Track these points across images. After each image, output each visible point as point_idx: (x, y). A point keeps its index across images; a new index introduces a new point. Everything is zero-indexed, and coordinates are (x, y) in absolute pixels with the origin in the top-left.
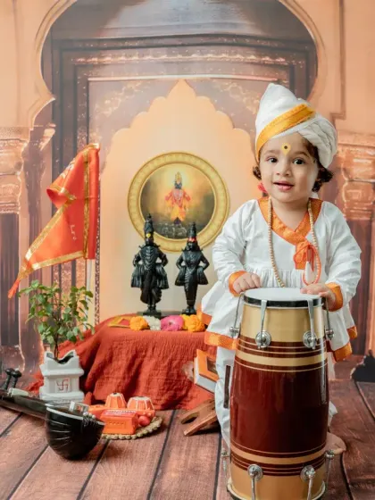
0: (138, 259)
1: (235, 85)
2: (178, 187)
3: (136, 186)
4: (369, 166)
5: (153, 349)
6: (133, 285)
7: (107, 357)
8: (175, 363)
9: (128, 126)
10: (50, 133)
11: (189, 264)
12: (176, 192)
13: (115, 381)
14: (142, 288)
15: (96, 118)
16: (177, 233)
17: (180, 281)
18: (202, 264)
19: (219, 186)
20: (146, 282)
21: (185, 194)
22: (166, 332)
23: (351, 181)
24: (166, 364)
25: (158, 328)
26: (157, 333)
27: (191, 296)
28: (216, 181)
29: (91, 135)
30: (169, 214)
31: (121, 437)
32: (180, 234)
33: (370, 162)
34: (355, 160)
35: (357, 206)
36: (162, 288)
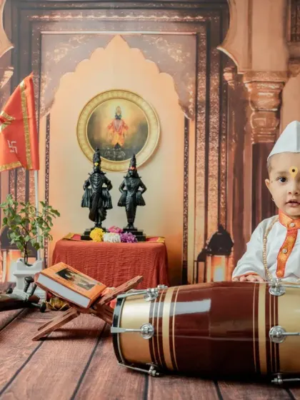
0: (88, 184)
1: (161, 39)
2: (118, 118)
4: (272, 98)
6: (83, 205)
9: (73, 70)
10: (9, 74)
11: (129, 188)
12: (116, 122)
14: (90, 208)
16: (117, 156)
17: (122, 203)
18: (140, 189)
20: (94, 203)
21: (124, 123)
23: (257, 111)
27: (131, 215)
30: (111, 141)
32: (120, 157)
33: (272, 94)
34: (260, 94)
35: (263, 131)
36: (107, 208)
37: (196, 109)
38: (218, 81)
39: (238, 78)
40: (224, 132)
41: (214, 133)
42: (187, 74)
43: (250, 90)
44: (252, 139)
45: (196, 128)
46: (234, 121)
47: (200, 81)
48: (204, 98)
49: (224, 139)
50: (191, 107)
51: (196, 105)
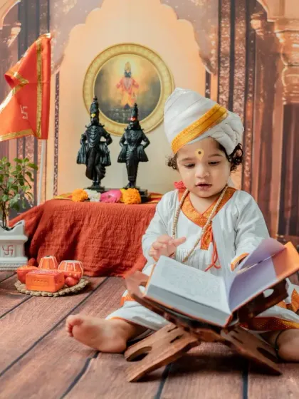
0: (84, 138)
2: (128, 75)
3: (91, 76)
5: (90, 218)
6: (79, 162)
7: (48, 225)
8: (109, 233)
9: (83, 22)
10: (16, 31)
11: (130, 141)
12: (125, 80)
13: (54, 247)
15: (55, 16)
16: (126, 118)
17: (122, 158)
18: (143, 143)
19: (164, 73)
20: (91, 159)
21: (134, 81)
22: (103, 203)
23: (290, 65)
24: (101, 232)
25: (97, 200)
26: (95, 204)
27: (132, 173)
28: (162, 69)
30: (120, 101)
31: (43, 294)
34: (294, 46)
35: (297, 90)
36: (105, 165)
37: (219, 62)
38: (244, 29)
39: (268, 27)
40: (250, 89)
41: (239, 90)
42: (209, 21)
43: (282, 41)
44: (284, 99)
45: (219, 84)
46: (262, 77)
47: (224, 29)
48: (228, 49)
49: (250, 98)
50: (213, 60)
51: (219, 58)
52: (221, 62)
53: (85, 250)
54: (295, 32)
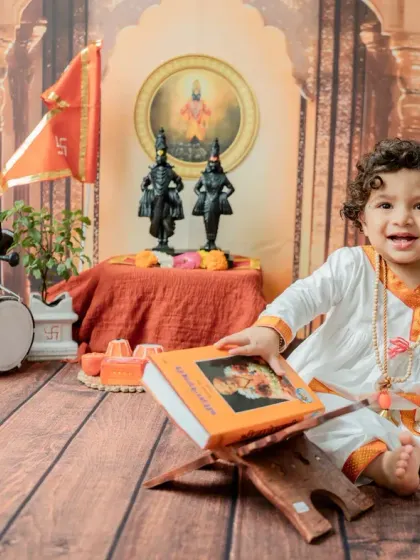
0: (147, 182)
2: (196, 98)
3: (145, 97)
5: (164, 290)
6: (141, 214)
7: (107, 299)
9: (136, 22)
10: (40, 31)
11: (210, 188)
12: (193, 104)
13: (114, 328)
14: (152, 218)
15: (96, 12)
16: (194, 155)
17: (199, 210)
18: (226, 190)
19: (247, 98)
20: (157, 210)
21: (204, 106)
22: (179, 270)
23: (409, 92)
24: (180, 307)
25: (170, 266)
26: (169, 271)
27: (212, 228)
28: (243, 90)
29: (90, 34)
30: (185, 133)
32: (198, 156)
34: (415, 67)
35: (416, 124)
36: (175, 219)
37: (319, 84)
38: (351, 43)
39: (381, 41)
40: (358, 122)
41: (343, 123)
42: (306, 29)
43: (399, 61)
44: (400, 135)
45: (317, 114)
46: (373, 104)
47: (325, 42)
48: (330, 68)
49: (358, 133)
50: (311, 81)
51: (318, 79)
52: (321, 84)
53: (158, 331)
54: (415, 50)
